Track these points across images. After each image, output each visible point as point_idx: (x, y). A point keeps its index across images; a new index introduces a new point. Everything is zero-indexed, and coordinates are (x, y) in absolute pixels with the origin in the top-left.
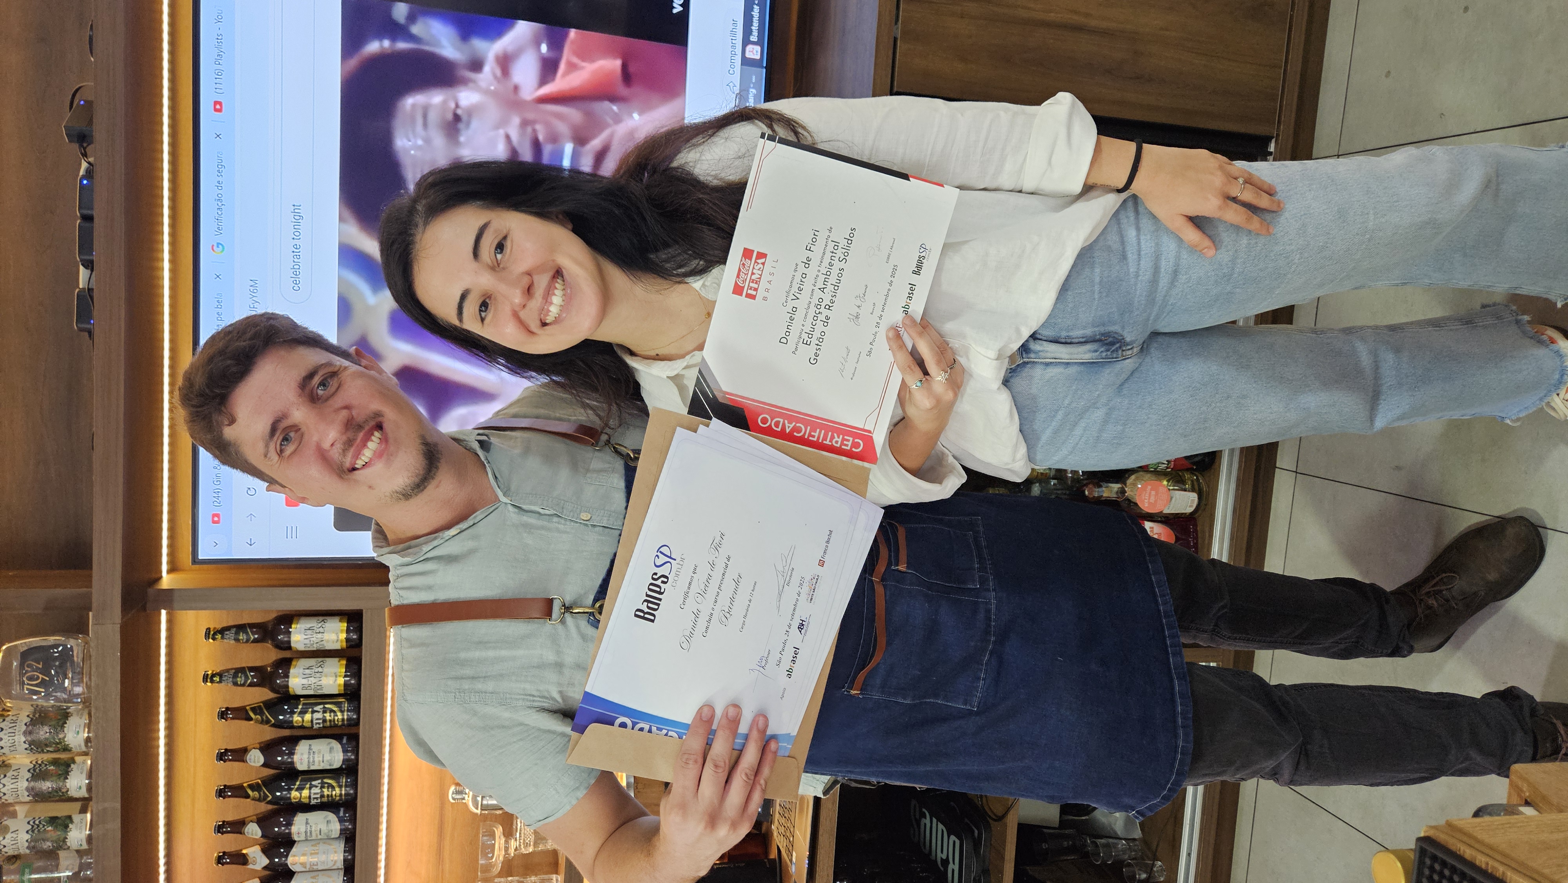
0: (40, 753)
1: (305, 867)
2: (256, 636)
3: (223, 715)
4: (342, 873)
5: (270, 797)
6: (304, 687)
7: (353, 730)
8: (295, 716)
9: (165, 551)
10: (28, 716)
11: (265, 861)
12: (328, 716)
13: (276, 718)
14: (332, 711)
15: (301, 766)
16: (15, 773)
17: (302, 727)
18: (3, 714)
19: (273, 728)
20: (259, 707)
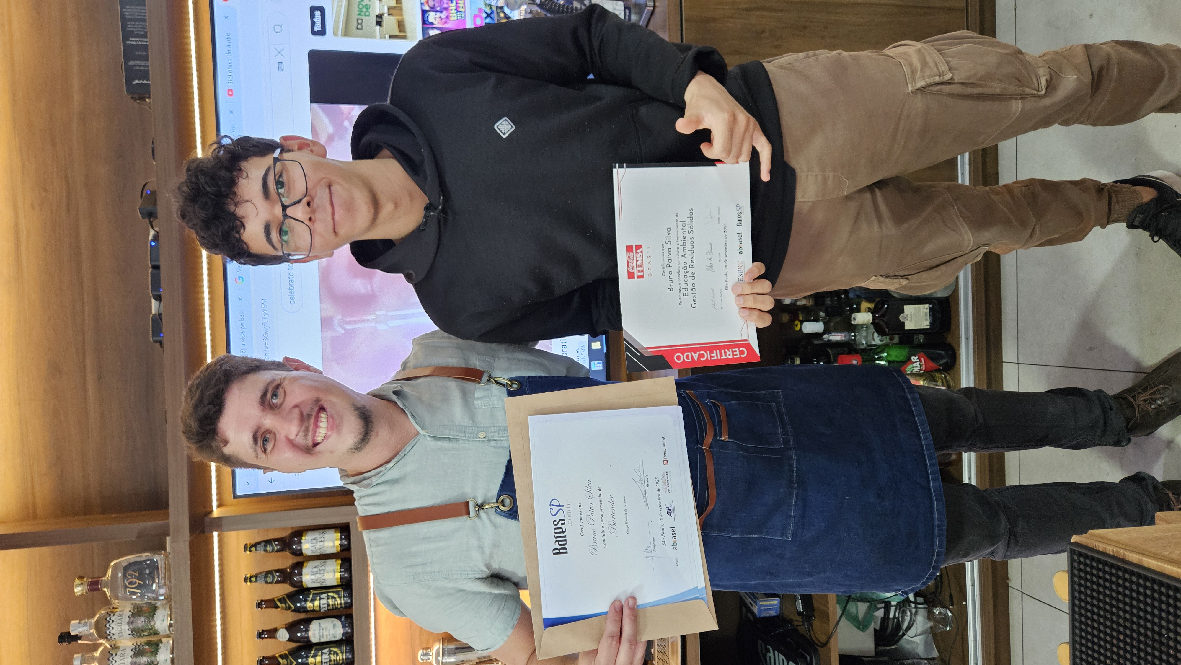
0: (138, 637)
2: (279, 547)
3: (259, 605)
5: (295, 663)
6: (313, 582)
7: (348, 611)
8: (308, 603)
9: (215, 492)
10: (130, 611)
12: (331, 602)
13: (295, 605)
14: (333, 598)
15: (314, 639)
16: (123, 652)
17: (313, 611)
18: (112, 611)
19: (294, 613)
20: (284, 598)
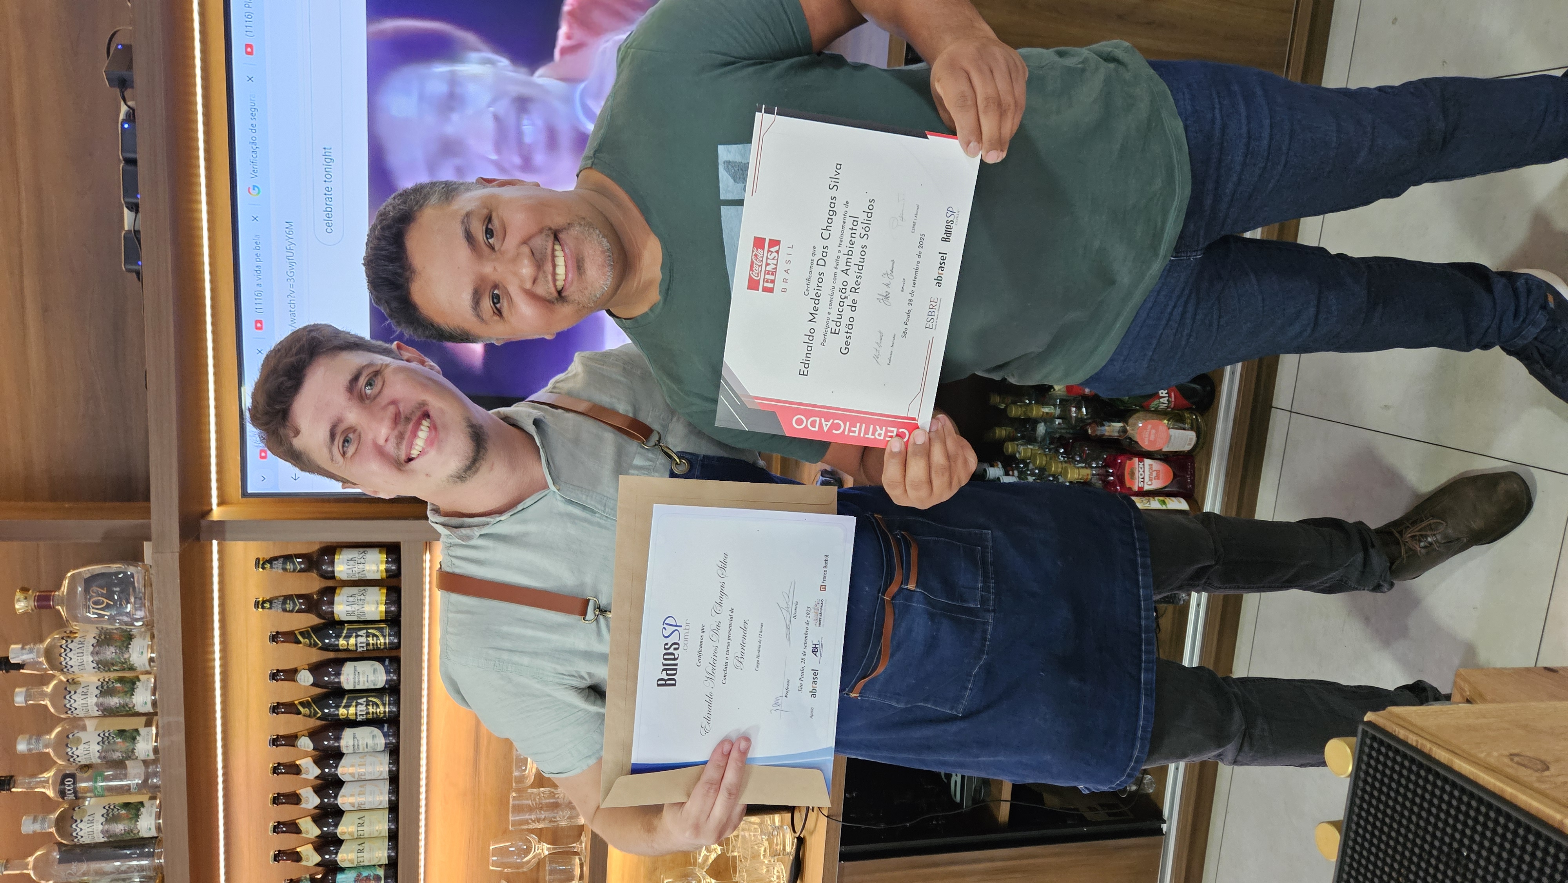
0: (107, 671)
1: (354, 777)
2: (303, 566)
3: (274, 638)
4: (387, 783)
5: (320, 714)
6: (348, 613)
7: (394, 653)
8: (341, 639)
9: (214, 485)
10: (94, 638)
11: (318, 772)
12: (371, 640)
13: (323, 642)
14: (374, 635)
15: (347, 687)
16: (84, 690)
17: (347, 650)
18: (70, 636)
19: (319, 651)
20: (308, 632)
